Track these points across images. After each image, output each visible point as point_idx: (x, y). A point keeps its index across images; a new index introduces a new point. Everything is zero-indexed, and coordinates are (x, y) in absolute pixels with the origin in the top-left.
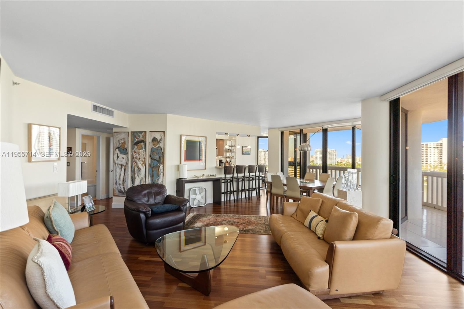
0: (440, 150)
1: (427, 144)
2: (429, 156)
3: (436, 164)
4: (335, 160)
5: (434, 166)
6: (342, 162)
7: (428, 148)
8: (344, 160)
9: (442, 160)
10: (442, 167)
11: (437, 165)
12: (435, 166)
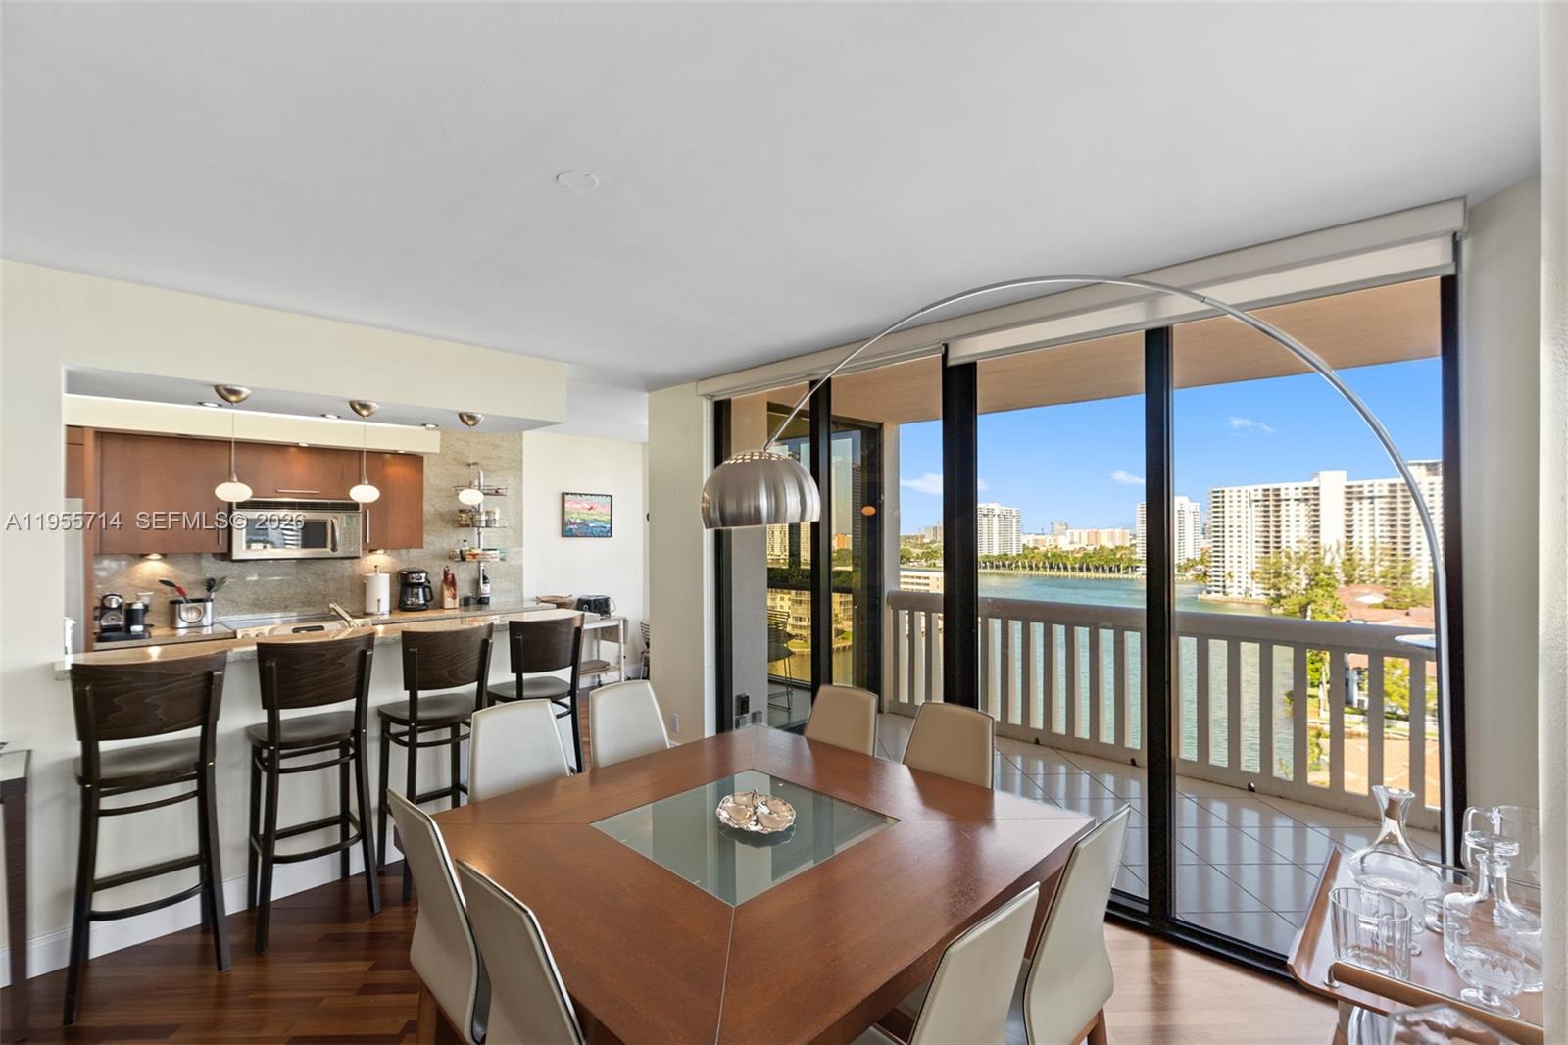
0: (1313, 507)
1: (1278, 490)
2: (1283, 524)
3: (1303, 548)
4: (1018, 541)
5: (1298, 555)
6: (1036, 548)
7: (1279, 500)
8: (1043, 541)
9: (1318, 537)
10: (1319, 559)
11: (1306, 553)
12: (1302, 554)
